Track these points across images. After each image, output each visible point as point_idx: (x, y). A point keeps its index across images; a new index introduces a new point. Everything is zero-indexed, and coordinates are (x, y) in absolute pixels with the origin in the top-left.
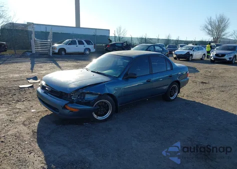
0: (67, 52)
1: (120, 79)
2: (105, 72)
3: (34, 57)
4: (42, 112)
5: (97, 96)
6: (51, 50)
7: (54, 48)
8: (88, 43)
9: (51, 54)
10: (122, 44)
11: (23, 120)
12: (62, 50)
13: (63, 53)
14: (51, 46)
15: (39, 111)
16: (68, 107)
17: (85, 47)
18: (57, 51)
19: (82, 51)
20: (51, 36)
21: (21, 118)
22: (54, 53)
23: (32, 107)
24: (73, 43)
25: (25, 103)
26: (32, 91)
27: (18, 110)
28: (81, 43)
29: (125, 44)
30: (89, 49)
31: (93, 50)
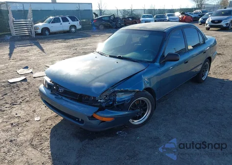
0: (51, 32)
1: (157, 64)
2: (127, 56)
3: (15, 41)
4: (50, 118)
5: (133, 94)
6: (33, 31)
7: (36, 28)
8: (73, 19)
9: (34, 35)
10: (110, 17)
11: (29, 137)
12: (45, 29)
13: (47, 33)
14: (32, 26)
15: (45, 117)
16: (97, 116)
17: (70, 25)
18: (39, 31)
19: (67, 28)
20: (30, 14)
21: (25, 133)
22: (37, 34)
23: (34, 111)
24: (56, 21)
25: (23, 106)
26: (27, 87)
27: (16, 120)
28: (65, 20)
29: (113, 17)
30: (74, 26)
31: (79, 27)
